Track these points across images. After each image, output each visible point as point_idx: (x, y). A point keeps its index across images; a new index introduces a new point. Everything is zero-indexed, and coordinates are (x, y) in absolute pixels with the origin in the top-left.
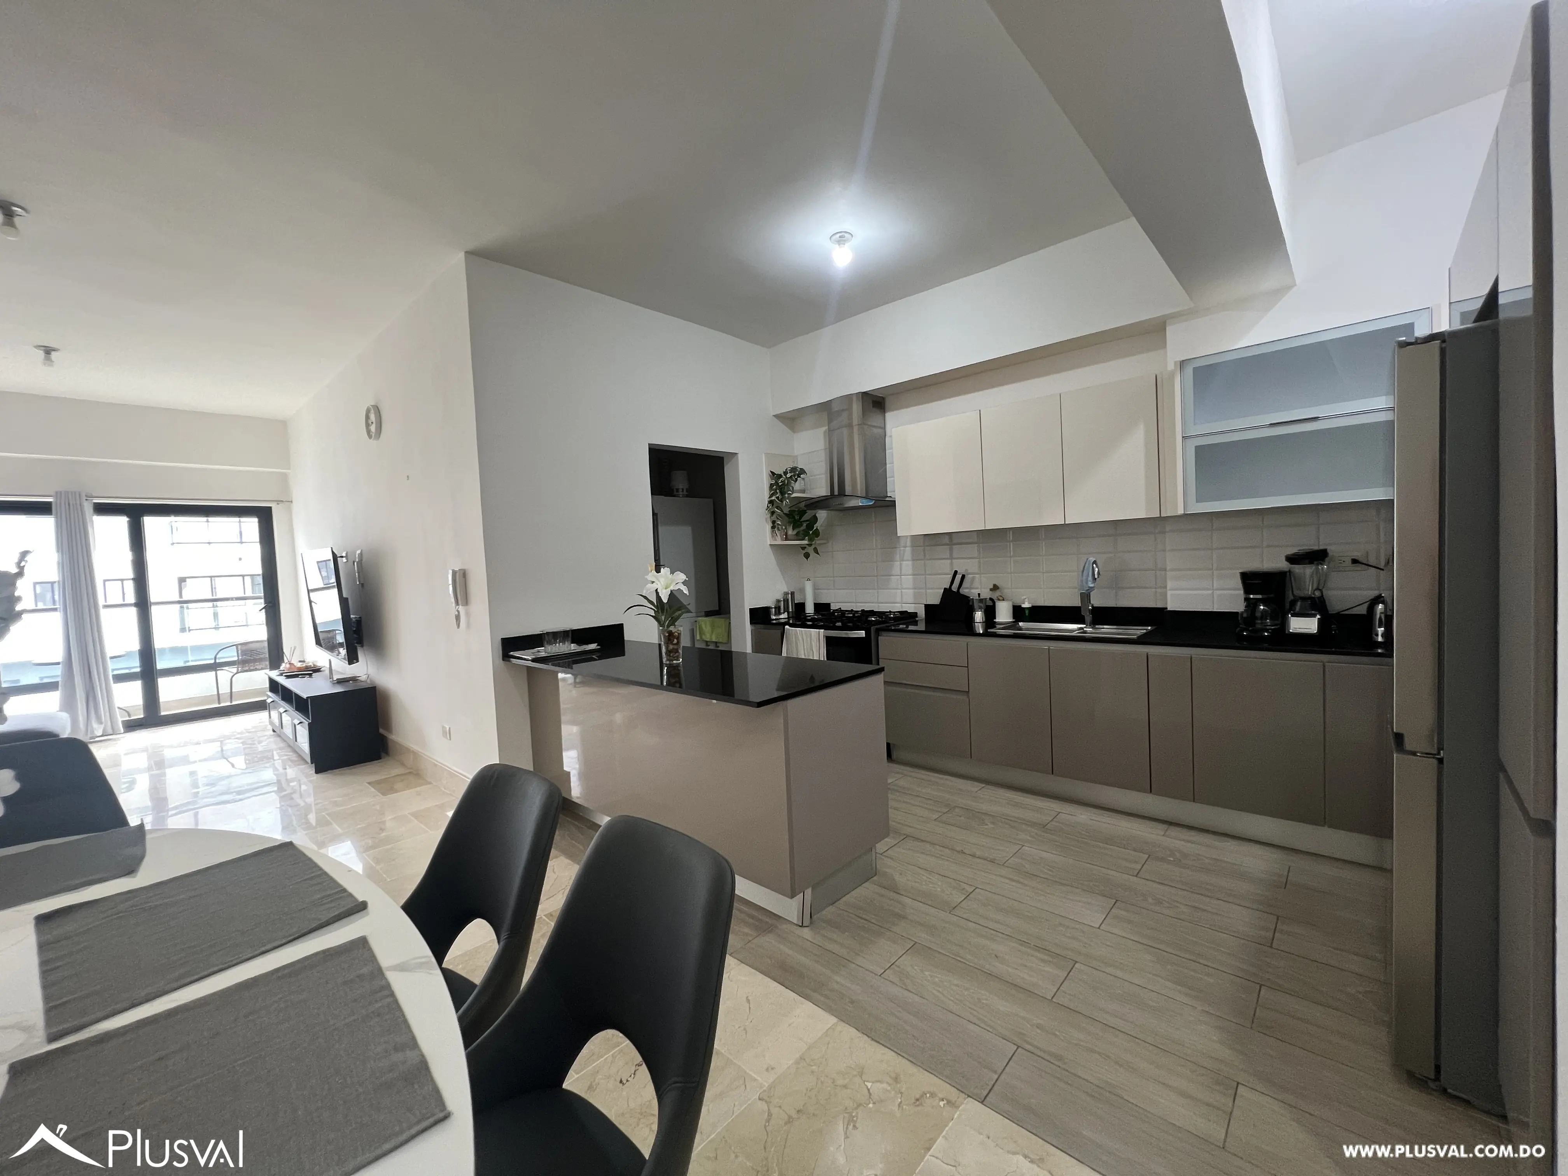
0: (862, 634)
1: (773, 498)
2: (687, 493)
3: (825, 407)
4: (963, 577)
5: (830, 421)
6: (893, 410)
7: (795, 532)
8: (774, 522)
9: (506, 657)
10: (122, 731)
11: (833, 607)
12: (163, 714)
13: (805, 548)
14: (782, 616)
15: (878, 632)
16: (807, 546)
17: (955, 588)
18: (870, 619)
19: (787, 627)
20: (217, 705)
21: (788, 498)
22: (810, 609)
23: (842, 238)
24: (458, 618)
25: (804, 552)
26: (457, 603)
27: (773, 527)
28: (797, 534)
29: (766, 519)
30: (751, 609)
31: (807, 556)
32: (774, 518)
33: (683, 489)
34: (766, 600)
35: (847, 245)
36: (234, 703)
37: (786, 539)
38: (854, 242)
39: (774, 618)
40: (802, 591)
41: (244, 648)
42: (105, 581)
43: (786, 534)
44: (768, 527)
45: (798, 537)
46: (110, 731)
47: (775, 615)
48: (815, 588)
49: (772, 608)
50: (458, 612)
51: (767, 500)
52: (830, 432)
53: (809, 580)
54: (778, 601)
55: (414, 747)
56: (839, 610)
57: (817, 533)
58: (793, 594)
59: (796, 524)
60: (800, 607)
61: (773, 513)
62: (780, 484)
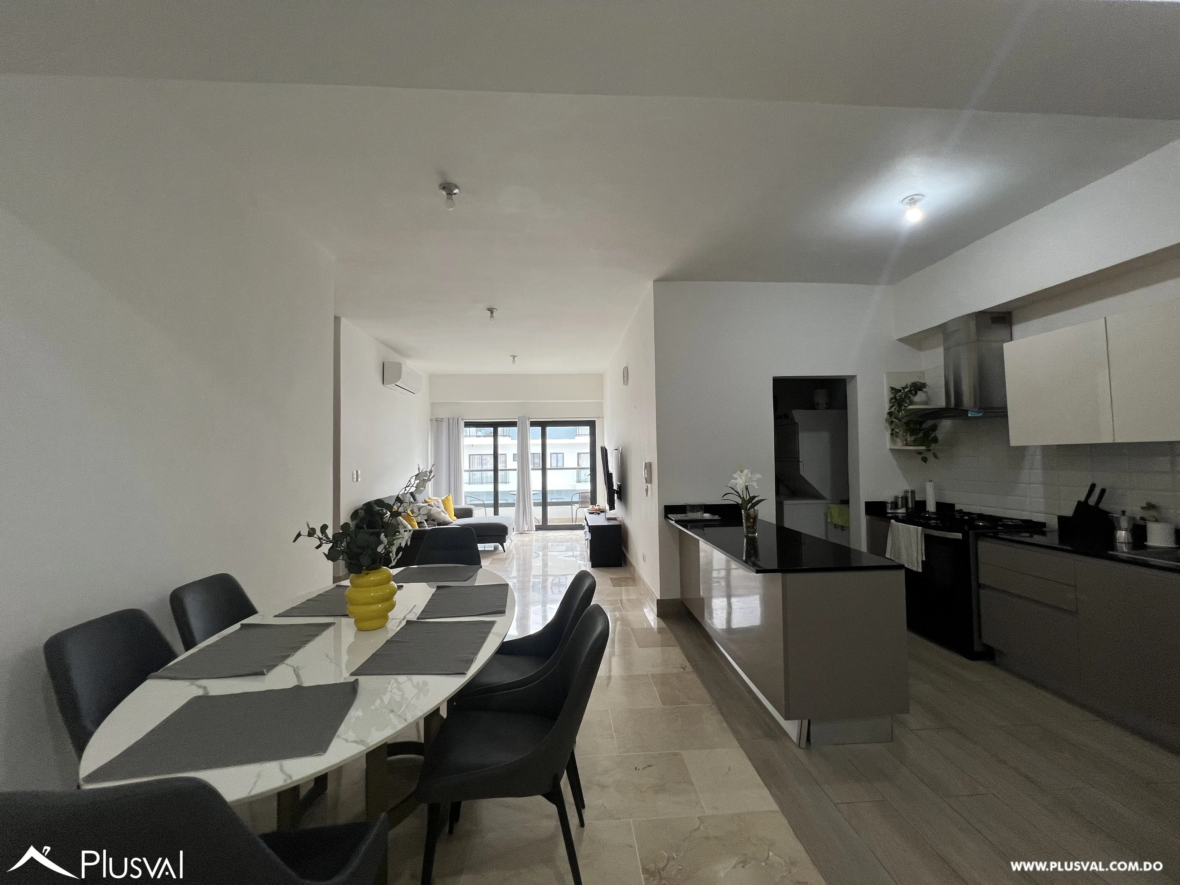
0: (959, 536)
1: (893, 410)
2: (826, 406)
3: (942, 328)
4: (1103, 491)
5: (945, 340)
6: (1019, 323)
7: (913, 438)
8: (892, 430)
9: (666, 517)
10: (535, 529)
11: (957, 507)
12: (549, 524)
13: (922, 453)
14: (900, 511)
15: (978, 537)
16: (924, 452)
17: (1092, 501)
18: (978, 523)
19: (893, 521)
20: (572, 524)
21: (905, 410)
22: (931, 507)
23: (912, 201)
24: (647, 490)
25: (922, 456)
26: (646, 483)
27: (892, 434)
28: (914, 441)
29: (886, 427)
30: (866, 503)
31: (925, 460)
32: (893, 426)
33: (822, 403)
34: (886, 495)
35: (918, 204)
36: (577, 524)
37: (907, 445)
38: (924, 201)
39: (890, 511)
40: (924, 491)
41: (582, 495)
42: (551, 454)
43: (906, 440)
44: (888, 434)
45: (915, 443)
46: (530, 530)
47: (891, 509)
48: (938, 489)
49: (888, 503)
50: (647, 486)
51: (887, 410)
52: (947, 350)
53: (930, 481)
54: (897, 498)
55: (634, 564)
56: (961, 511)
57: (935, 440)
58: (913, 492)
59: (913, 432)
60: (921, 505)
61: (892, 422)
62: (898, 398)
